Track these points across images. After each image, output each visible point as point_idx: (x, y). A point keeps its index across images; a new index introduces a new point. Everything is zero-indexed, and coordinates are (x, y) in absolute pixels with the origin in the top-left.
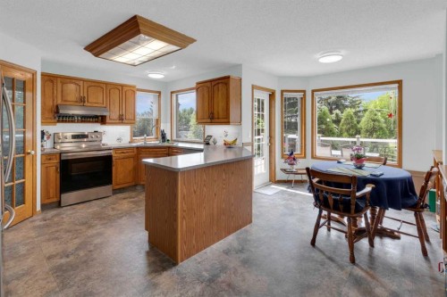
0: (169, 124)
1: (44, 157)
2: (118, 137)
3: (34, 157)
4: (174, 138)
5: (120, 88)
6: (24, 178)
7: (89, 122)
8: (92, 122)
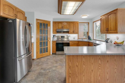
0: (93, 33)
1: (53, 42)
2: (74, 37)
3: (50, 42)
4: (95, 38)
5: (73, 23)
6: (48, 46)
7: (65, 33)
8: (66, 33)
